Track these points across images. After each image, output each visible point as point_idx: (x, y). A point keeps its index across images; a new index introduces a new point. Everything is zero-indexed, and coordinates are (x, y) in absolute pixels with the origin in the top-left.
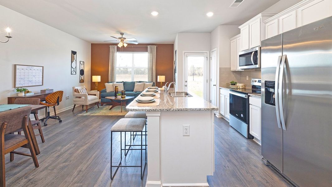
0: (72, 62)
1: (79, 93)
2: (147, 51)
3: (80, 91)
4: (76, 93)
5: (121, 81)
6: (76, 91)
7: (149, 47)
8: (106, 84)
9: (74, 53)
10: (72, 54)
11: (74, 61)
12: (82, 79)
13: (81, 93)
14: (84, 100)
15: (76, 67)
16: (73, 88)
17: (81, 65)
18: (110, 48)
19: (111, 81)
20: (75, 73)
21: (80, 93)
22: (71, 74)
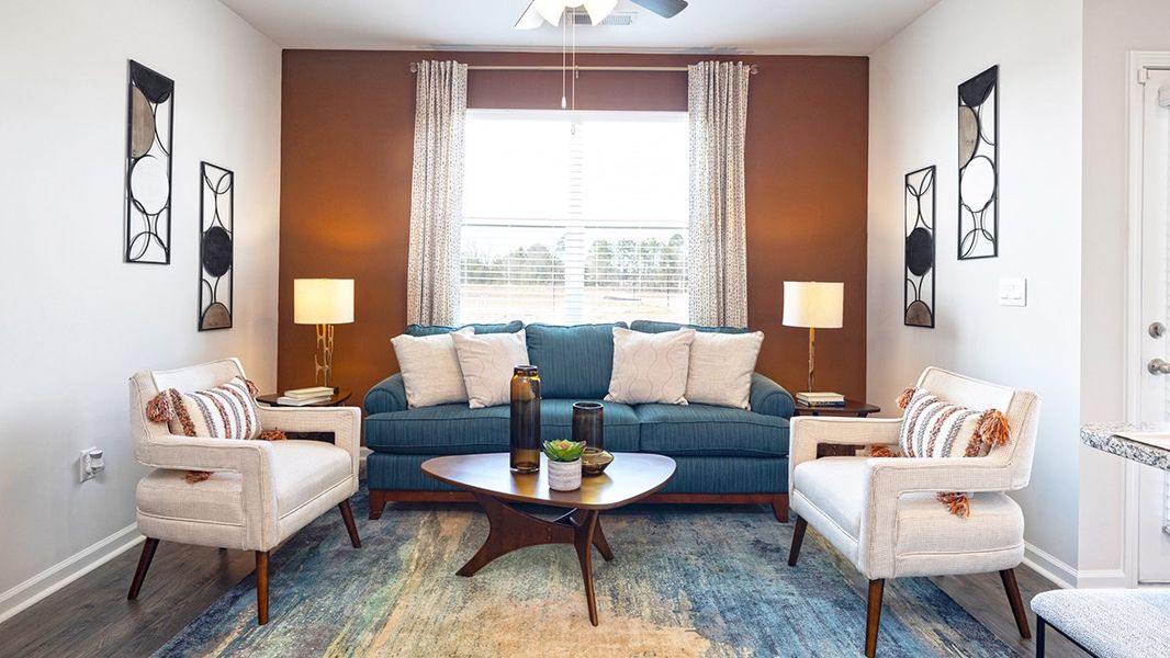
0: (132, 160)
1: (190, 430)
2: (683, 105)
3: (204, 408)
4: (159, 435)
5: (507, 322)
6: (166, 411)
7: (697, 74)
8: (403, 343)
9: (150, 86)
10: (138, 93)
11: (155, 149)
12: (214, 303)
13: (214, 434)
14: (237, 506)
15: (169, 206)
16: (134, 382)
17: (208, 193)
18: (423, 83)
19: (425, 317)
20: (156, 253)
21: (203, 438)
22: (128, 260)
